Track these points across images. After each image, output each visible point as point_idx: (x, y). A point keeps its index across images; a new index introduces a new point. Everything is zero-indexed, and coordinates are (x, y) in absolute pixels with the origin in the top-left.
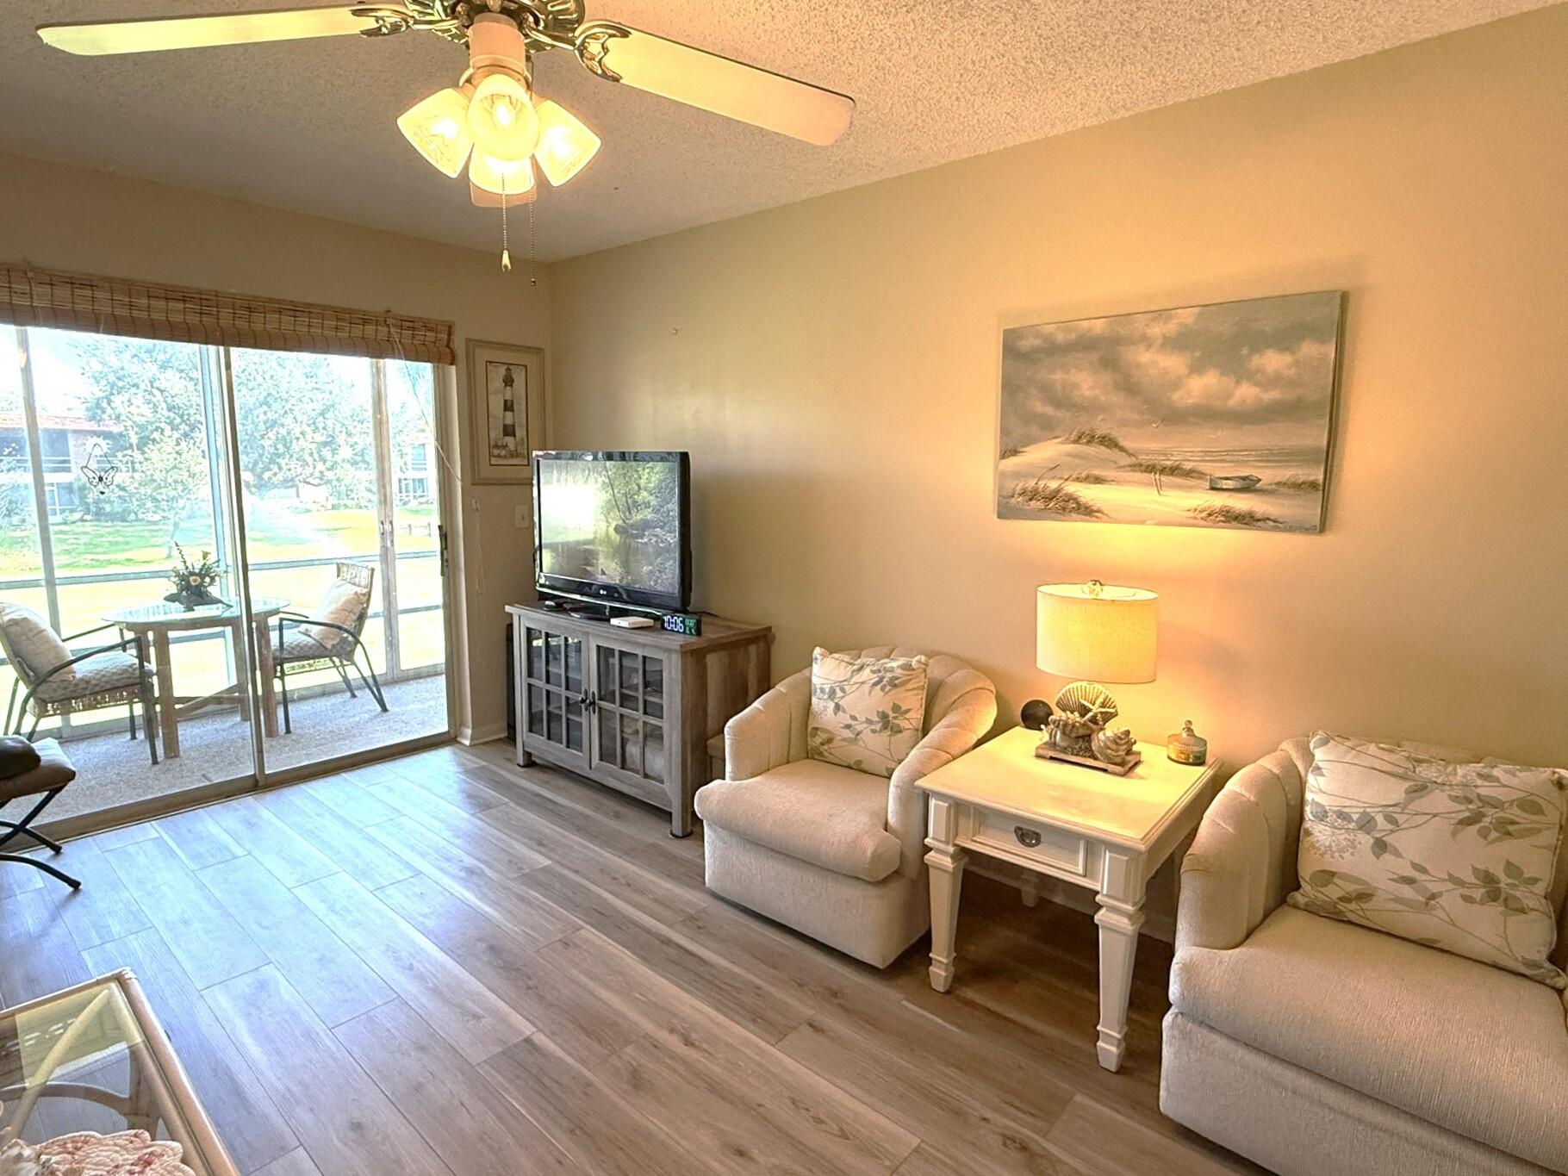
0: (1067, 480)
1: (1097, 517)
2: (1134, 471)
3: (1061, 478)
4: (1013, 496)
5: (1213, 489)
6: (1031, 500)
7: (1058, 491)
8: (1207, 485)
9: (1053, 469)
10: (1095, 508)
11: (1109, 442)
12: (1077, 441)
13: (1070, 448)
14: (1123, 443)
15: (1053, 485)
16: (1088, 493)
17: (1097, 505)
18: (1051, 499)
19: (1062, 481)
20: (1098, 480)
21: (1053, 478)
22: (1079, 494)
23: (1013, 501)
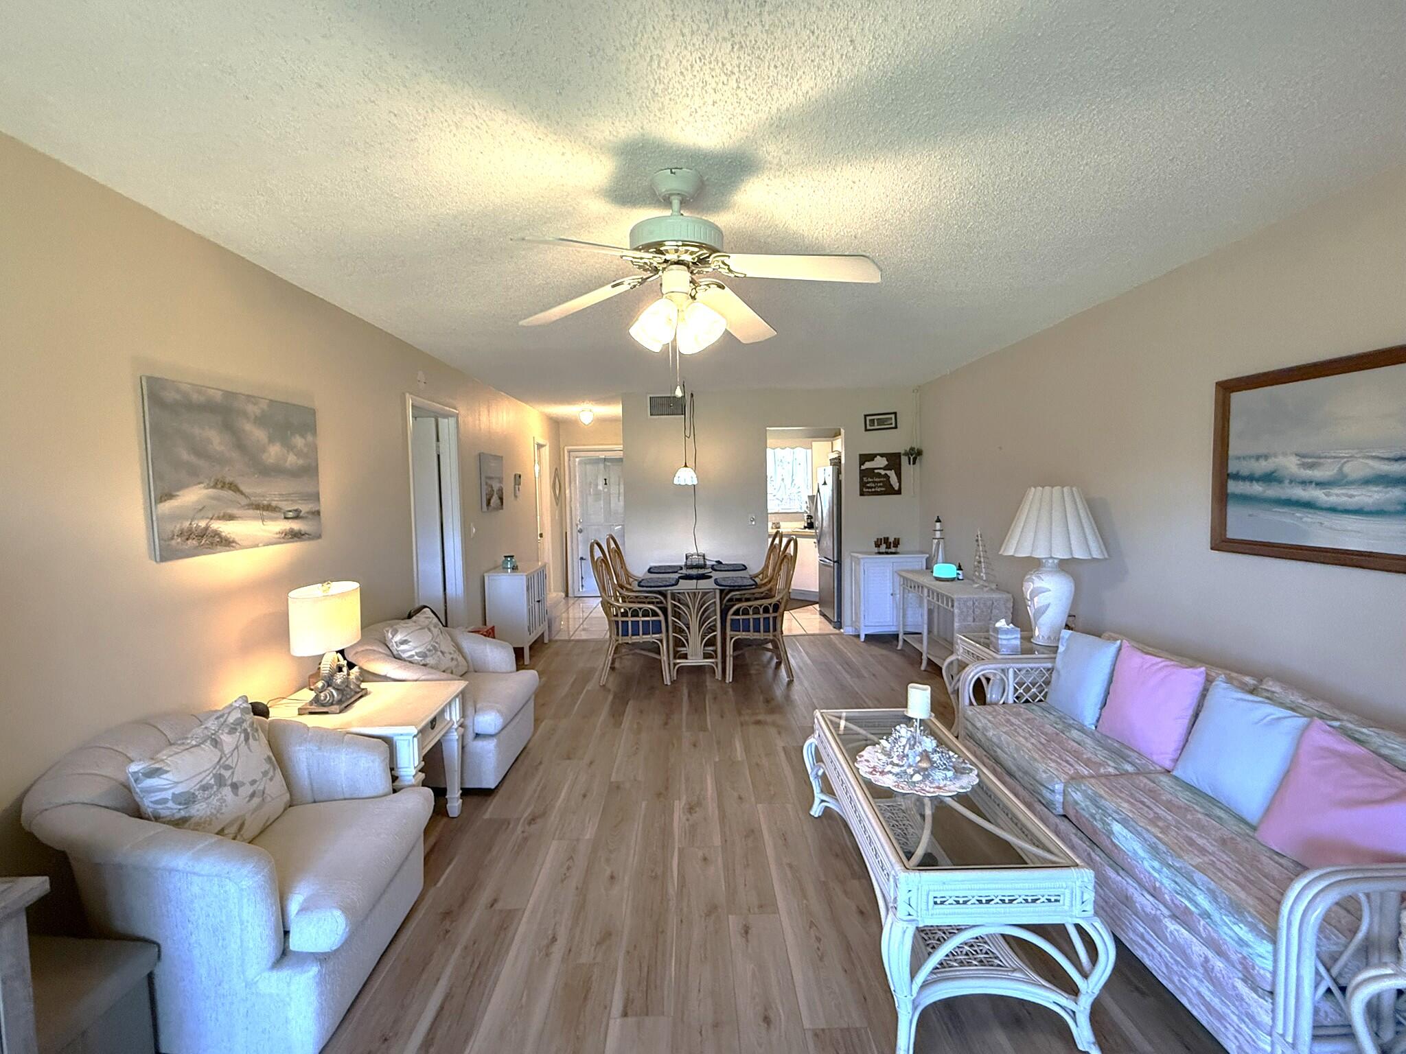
0: (211, 519)
1: (233, 547)
2: (249, 509)
3: (207, 518)
4: (172, 539)
5: (286, 518)
6: (187, 539)
7: (207, 528)
8: (283, 516)
9: (200, 510)
10: (231, 540)
11: (233, 487)
12: (215, 487)
13: (211, 491)
14: (242, 488)
15: (203, 524)
16: (226, 528)
17: (232, 536)
18: (202, 537)
19: (208, 520)
20: (231, 518)
21: (202, 518)
22: (220, 529)
23: (173, 542)
